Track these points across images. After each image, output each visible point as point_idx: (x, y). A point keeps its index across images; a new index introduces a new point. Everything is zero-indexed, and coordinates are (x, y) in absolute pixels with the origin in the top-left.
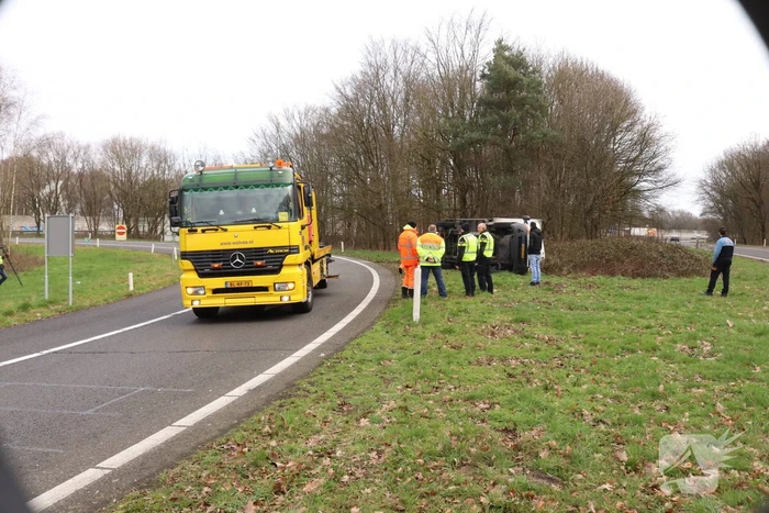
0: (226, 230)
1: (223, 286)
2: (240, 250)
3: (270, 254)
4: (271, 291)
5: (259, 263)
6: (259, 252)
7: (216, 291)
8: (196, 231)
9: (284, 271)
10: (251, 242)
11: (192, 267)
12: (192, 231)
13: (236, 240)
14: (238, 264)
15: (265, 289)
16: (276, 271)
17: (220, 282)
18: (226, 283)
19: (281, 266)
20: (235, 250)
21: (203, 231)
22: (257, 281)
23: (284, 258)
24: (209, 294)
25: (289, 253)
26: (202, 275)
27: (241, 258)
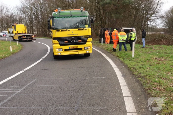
0: (69, 31)
1: (68, 48)
2: (73, 37)
3: (83, 38)
4: (83, 50)
5: (80, 41)
6: (80, 37)
7: (65, 50)
8: (59, 31)
9: (87, 43)
10: (77, 34)
11: (58, 42)
12: (58, 31)
13: (73, 34)
14: (73, 41)
15: (81, 49)
16: (85, 43)
17: (67, 47)
18: (69, 47)
19: (86, 42)
20: (72, 37)
21: (62, 31)
22: (79, 46)
23: (87, 39)
24: (63, 51)
25: (89, 38)
26: (61, 45)
27: (74, 39)
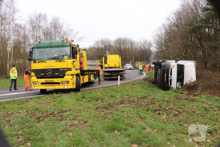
0: (46, 62)
1: (44, 82)
2: (50, 69)
3: (61, 71)
4: (61, 84)
5: (57, 74)
6: (57, 70)
7: (42, 83)
8: (36, 62)
9: (66, 77)
10: (54, 66)
11: (35, 75)
12: (35, 62)
13: (49, 65)
14: (49, 74)
15: (59, 83)
16: (63, 77)
17: (43, 80)
18: (45, 81)
19: (64, 75)
20: (49, 69)
21: (38, 62)
22: (56, 80)
23: (65, 72)
24: (40, 84)
25: (67, 71)
26: (38, 78)
27: (51, 72)
